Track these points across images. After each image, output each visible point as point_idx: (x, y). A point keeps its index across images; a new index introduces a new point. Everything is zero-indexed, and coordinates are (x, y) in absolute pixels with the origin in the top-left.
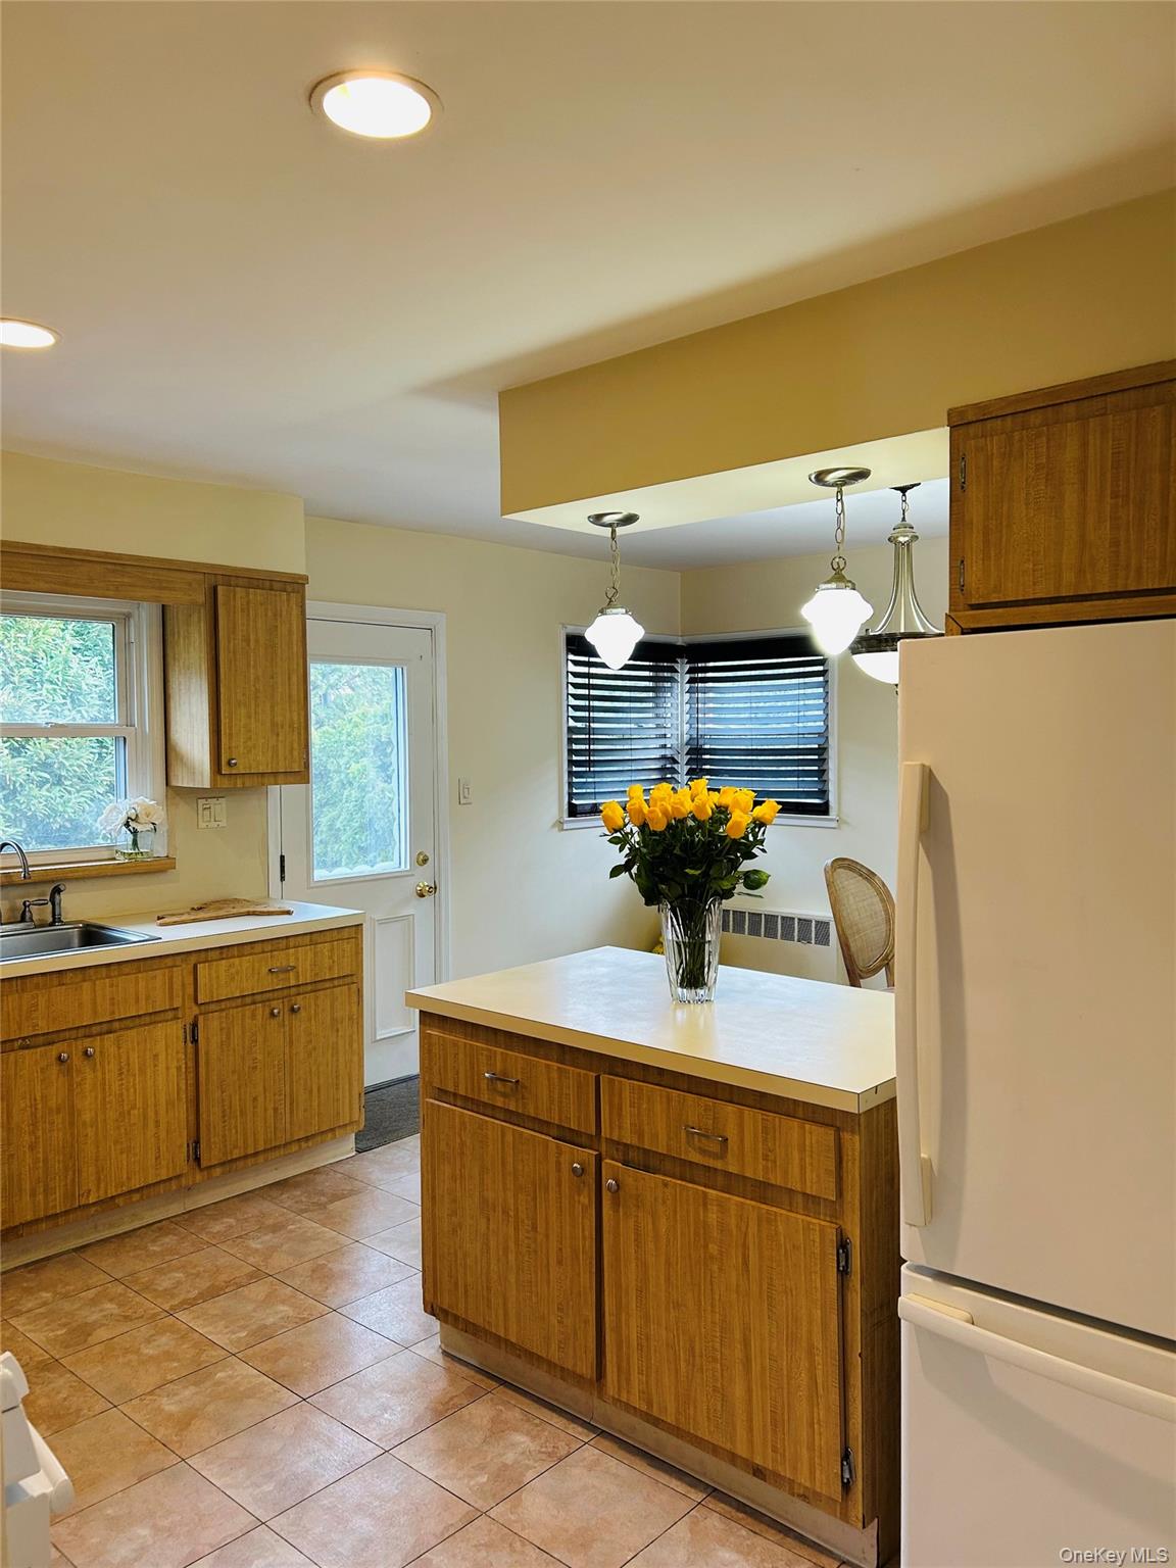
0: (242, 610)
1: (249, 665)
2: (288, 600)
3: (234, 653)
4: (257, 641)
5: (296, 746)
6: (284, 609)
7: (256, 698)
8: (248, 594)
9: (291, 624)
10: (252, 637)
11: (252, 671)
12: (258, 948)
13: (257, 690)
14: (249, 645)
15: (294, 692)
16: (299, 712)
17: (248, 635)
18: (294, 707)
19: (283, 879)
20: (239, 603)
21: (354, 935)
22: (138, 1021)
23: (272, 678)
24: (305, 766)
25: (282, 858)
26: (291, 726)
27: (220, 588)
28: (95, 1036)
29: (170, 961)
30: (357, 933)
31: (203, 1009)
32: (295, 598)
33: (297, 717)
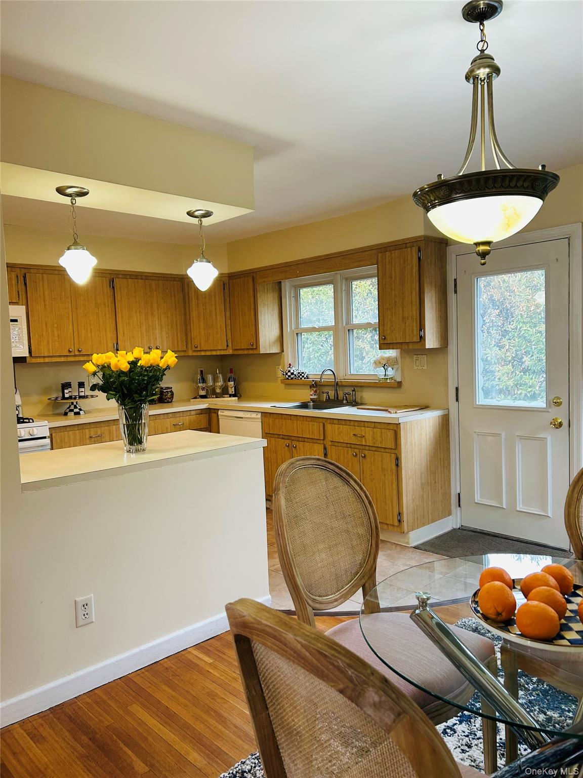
0: (389, 263)
1: (392, 289)
2: (411, 251)
5: (415, 328)
6: (409, 258)
7: (395, 305)
8: (392, 253)
9: (412, 263)
10: (393, 276)
11: (393, 292)
13: (395, 302)
14: (392, 279)
15: (414, 301)
16: (416, 311)
17: (392, 274)
18: (414, 308)
19: (457, 400)
20: (387, 261)
21: (395, 429)
22: (309, 440)
23: (403, 294)
24: (422, 338)
25: (457, 389)
26: (412, 318)
27: (379, 254)
28: (297, 441)
29: (321, 420)
30: (397, 428)
31: (330, 443)
32: (415, 249)
33: (415, 313)
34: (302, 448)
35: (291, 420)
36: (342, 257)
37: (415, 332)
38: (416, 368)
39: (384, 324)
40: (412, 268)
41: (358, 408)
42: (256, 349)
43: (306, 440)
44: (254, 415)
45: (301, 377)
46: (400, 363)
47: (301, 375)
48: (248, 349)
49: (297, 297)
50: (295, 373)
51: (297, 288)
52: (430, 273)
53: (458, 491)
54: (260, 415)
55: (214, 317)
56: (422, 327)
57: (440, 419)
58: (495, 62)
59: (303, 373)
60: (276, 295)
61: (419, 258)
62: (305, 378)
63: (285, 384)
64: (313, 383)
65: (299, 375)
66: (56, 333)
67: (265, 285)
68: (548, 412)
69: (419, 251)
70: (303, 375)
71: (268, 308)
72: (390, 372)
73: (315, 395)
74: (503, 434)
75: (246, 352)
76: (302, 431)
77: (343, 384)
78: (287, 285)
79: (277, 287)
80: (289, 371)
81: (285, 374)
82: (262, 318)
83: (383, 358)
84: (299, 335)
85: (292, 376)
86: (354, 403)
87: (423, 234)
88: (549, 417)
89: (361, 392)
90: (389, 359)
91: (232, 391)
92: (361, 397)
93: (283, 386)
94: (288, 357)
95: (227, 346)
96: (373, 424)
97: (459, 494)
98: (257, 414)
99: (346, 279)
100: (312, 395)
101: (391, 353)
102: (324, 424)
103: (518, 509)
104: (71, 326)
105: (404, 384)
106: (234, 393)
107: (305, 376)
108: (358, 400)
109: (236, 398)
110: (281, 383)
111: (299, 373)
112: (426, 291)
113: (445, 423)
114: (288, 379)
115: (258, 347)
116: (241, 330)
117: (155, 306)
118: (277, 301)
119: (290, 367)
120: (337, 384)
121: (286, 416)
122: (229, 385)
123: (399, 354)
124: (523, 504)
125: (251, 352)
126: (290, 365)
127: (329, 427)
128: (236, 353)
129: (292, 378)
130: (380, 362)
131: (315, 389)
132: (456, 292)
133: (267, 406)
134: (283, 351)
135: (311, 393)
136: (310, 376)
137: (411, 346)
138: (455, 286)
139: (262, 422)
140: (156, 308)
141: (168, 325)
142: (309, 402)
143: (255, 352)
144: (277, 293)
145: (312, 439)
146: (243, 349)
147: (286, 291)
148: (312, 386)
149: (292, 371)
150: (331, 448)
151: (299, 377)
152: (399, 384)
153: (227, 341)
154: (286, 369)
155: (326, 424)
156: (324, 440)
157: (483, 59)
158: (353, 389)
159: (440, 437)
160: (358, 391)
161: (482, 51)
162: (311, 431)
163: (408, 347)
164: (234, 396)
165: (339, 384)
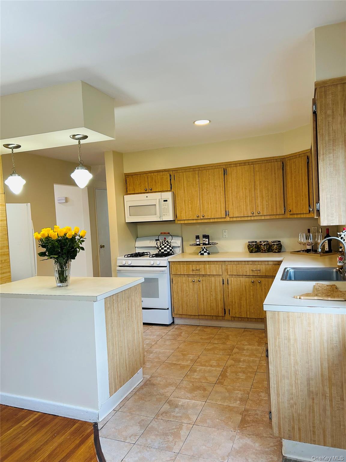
66: (190, 206)
104: (199, 202)
117: (258, 183)
140: (259, 184)
141: (268, 196)
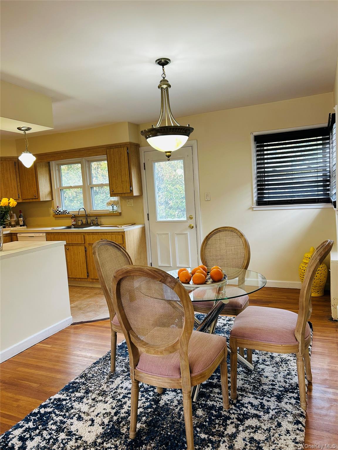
0: (113, 154)
1: (115, 167)
2: (124, 149)
3: (112, 165)
4: (117, 161)
5: (128, 186)
6: (123, 153)
7: (117, 175)
8: (114, 150)
9: (124, 155)
10: (115, 160)
11: (116, 169)
12: (100, 234)
13: (117, 173)
14: (115, 162)
15: (127, 173)
16: (128, 178)
17: (114, 160)
18: (127, 176)
19: (148, 220)
20: (112, 153)
21: (122, 234)
22: (76, 245)
23: (121, 170)
24: (132, 191)
25: (148, 214)
26: (126, 181)
27: (107, 150)
28: (69, 246)
29: (82, 233)
30: (123, 234)
31: (88, 245)
32: (125, 149)
33: (127, 179)
34: (72, 249)
35: (64, 235)
36: (87, 150)
37: (128, 188)
38: (128, 205)
39: (112, 184)
40: (125, 157)
41: (101, 227)
42: (38, 198)
43: (74, 245)
44: (41, 235)
45: (65, 213)
46: (120, 203)
47: (65, 212)
48: (33, 199)
49: (59, 170)
50: (61, 211)
51: (59, 165)
52: (133, 160)
53: (151, 262)
54: (45, 234)
55: (10, 181)
56: (131, 186)
57: (142, 229)
58: (169, 83)
59: (66, 211)
60: (47, 169)
61: (128, 153)
62: (67, 214)
63: (55, 217)
64: (73, 216)
65: (64, 212)
67: (41, 163)
68: (188, 222)
69: (128, 149)
70: (66, 212)
71: (43, 177)
72: (115, 208)
73: (74, 222)
74: (169, 234)
75: (31, 200)
76: (72, 240)
77: (91, 215)
78: (53, 164)
79: (48, 165)
80: (58, 210)
81: (55, 212)
82: (41, 181)
83: (111, 201)
84: (62, 190)
85: (60, 213)
86: (97, 225)
87: (129, 141)
88: (188, 224)
89: (100, 219)
90: (114, 202)
91: (21, 223)
92: (100, 222)
93: (54, 218)
94: (56, 202)
95: (19, 197)
96: (111, 233)
97: (151, 263)
98: (43, 234)
99: (88, 161)
100: (73, 222)
101: (115, 199)
102: (84, 235)
103: (177, 266)
105: (123, 214)
106: (23, 224)
107: (67, 213)
108: (99, 223)
109: (26, 227)
110: (53, 217)
111: (64, 211)
112: (132, 168)
113: (143, 230)
114: (57, 214)
115: (39, 197)
116: (28, 188)
118: (48, 172)
119: (58, 208)
120: (87, 216)
121: (61, 233)
122: (20, 220)
123: (119, 199)
124: (179, 264)
125: (34, 200)
126: (58, 207)
127: (87, 237)
128: (24, 201)
129: (60, 214)
130: (110, 203)
131: (74, 219)
132: (145, 169)
133: (49, 229)
134: (53, 199)
135: (72, 221)
136: (70, 212)
137: (126, 195)
138: (144, 166)
139: (46, 238)
142: (71, 226)
143: (37, 200)
144: (48, 168)
145: (78, 244)
146: (29, 199)
147: (53, 167)
148: (72, 218)
149: (59, 210)
150: (89, 247)
151: (64, 213)
152: (120, 213)
153: (18, 195)
154: (56, 209)
155: (85, 235)
156: (84, 244)
157: (164, 81)
158: (96, 217)
159: (142, 237)
160: (98, 219)
161: (164, 78)
162: (77, 240)
163: (125, 195)
164: (23, 225)
165: (88, 215)
